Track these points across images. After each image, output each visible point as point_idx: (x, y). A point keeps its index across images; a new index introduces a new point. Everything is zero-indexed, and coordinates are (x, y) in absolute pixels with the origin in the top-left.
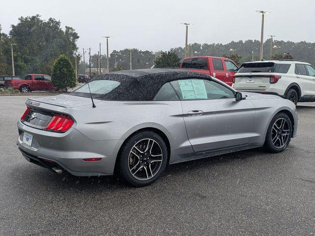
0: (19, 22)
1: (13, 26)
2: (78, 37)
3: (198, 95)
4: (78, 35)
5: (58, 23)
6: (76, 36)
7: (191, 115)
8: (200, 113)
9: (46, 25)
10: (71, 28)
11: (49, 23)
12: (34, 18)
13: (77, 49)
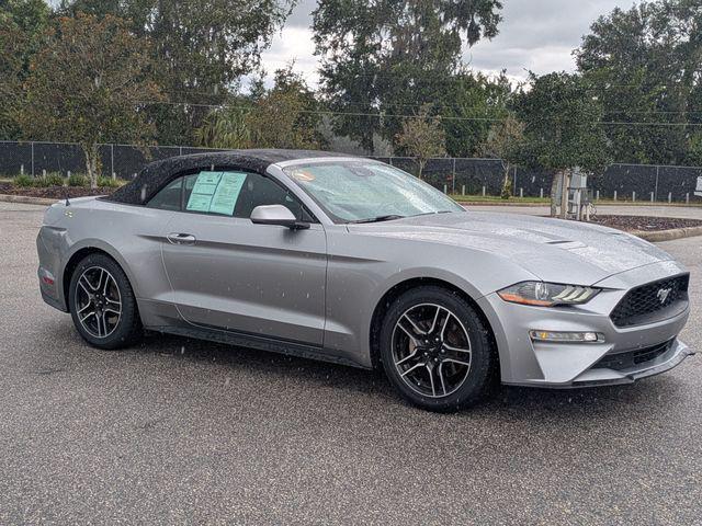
3: (217, 204)
7: (176, 241)
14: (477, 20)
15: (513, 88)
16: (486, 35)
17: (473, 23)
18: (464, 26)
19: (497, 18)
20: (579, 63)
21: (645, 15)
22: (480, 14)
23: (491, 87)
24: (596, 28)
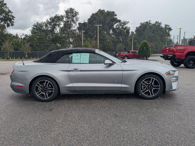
0: (140, 25)
1: (137, 28)
2: (171, 30)
3: (83, 61)
4: (172, 29)
5: (160, 24)
6: (170, 29)
7: (73, 71)
8: (79, 71)
9: (154, 25)
10: (168, 25)
11: (155, 24)
12: (147, 22)
13: (170, 36)
14: (9, 22)
15: (19, 37)
16: (11, 25)
17: (8, 23)
18: (6, 23)
19: (13, 22)
20: (31, 32)
21: (43, 24)
22: (9, 21)
23: (14, 36)
24: (34, 26)
